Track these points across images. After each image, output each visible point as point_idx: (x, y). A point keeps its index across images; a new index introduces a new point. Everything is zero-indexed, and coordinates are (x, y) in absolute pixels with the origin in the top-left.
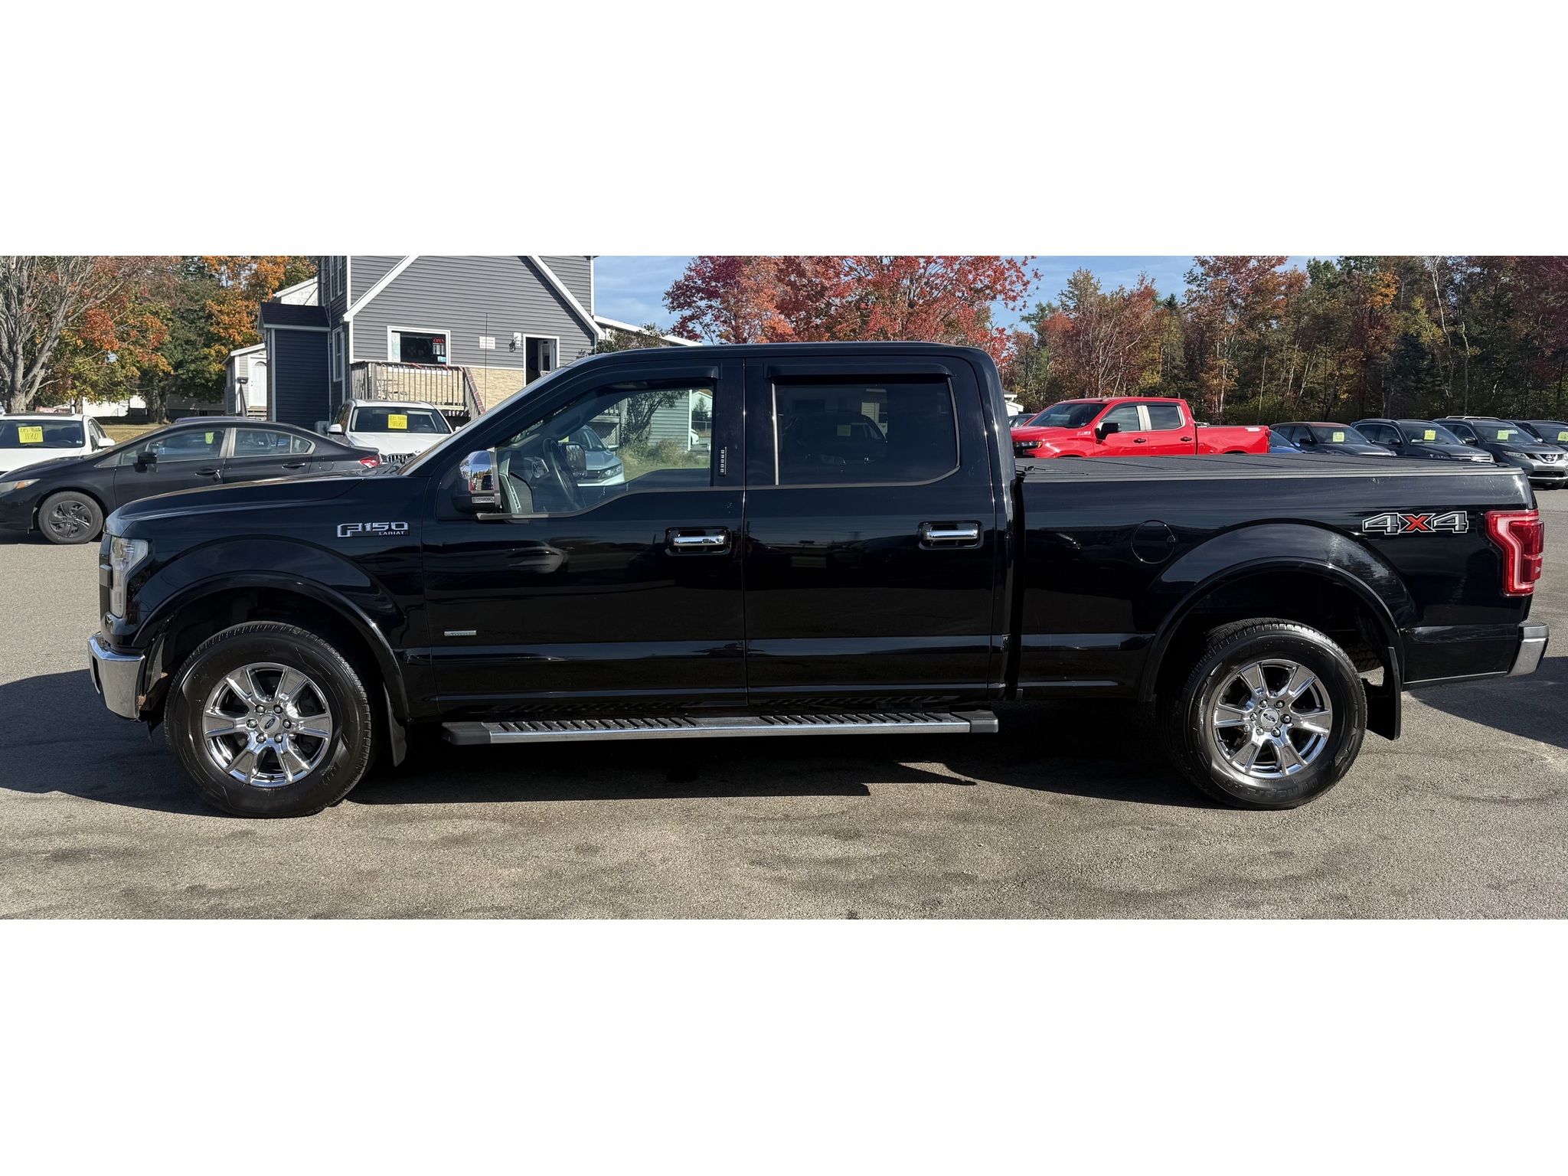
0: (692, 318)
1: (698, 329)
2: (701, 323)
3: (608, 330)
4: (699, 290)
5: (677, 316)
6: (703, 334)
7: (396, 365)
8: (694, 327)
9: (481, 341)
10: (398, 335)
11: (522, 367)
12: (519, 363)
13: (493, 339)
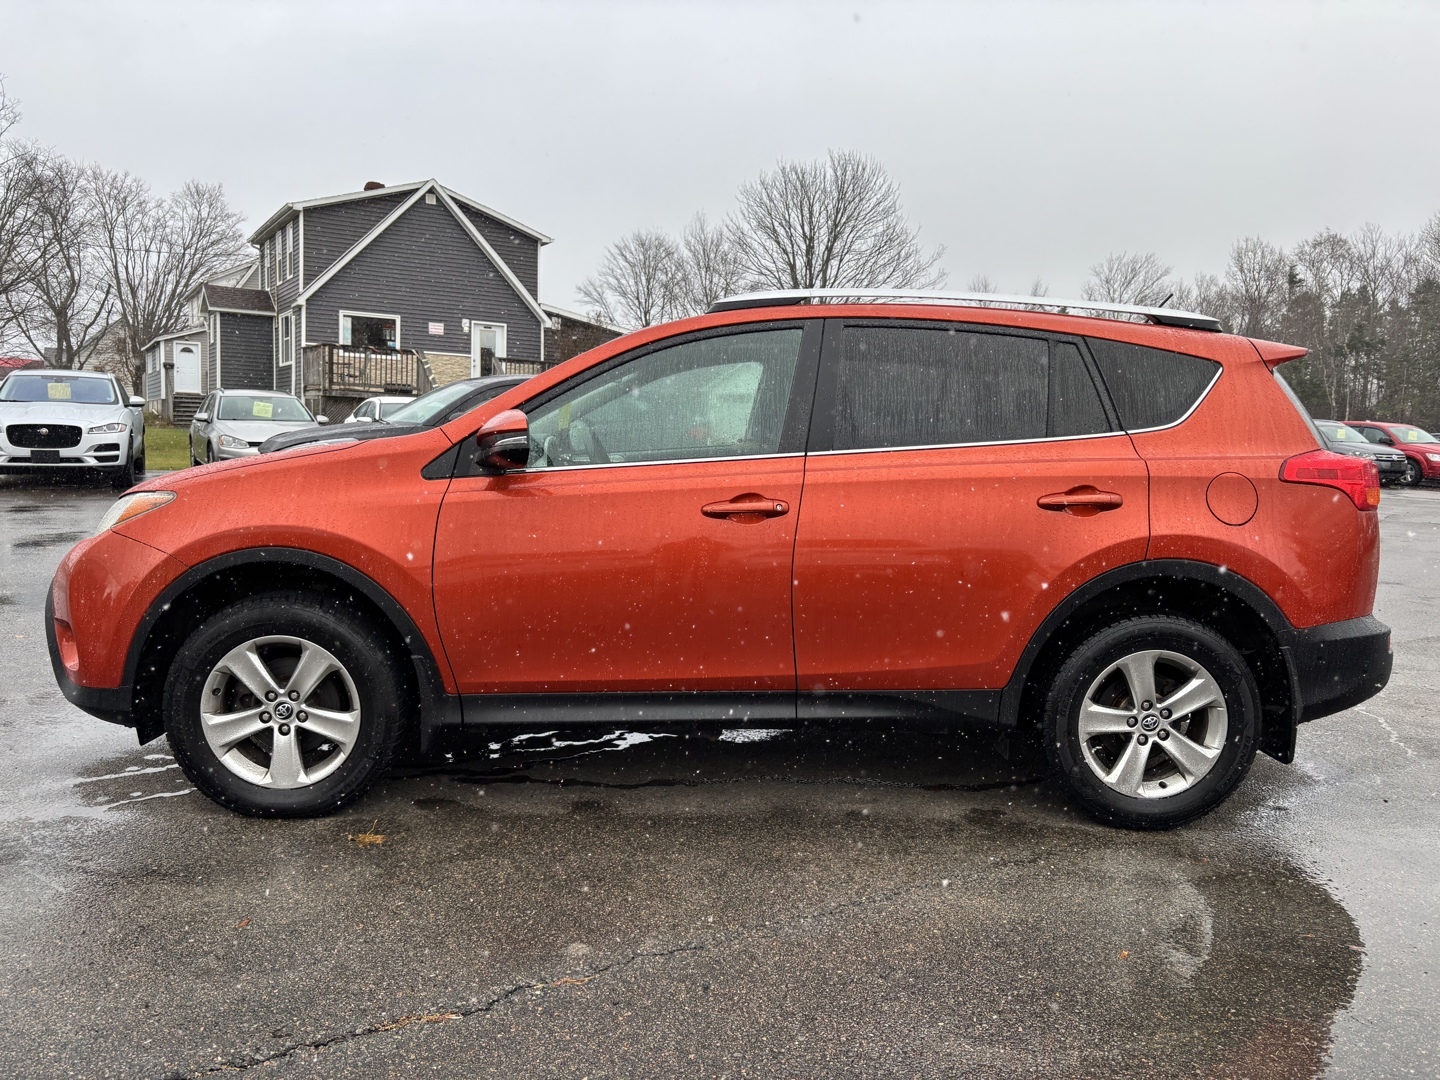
3: (553, 318)
9: (430, 327)
10: (350, 319)
11: (469, 353)
12: (466, 349)
13: (442, 325)
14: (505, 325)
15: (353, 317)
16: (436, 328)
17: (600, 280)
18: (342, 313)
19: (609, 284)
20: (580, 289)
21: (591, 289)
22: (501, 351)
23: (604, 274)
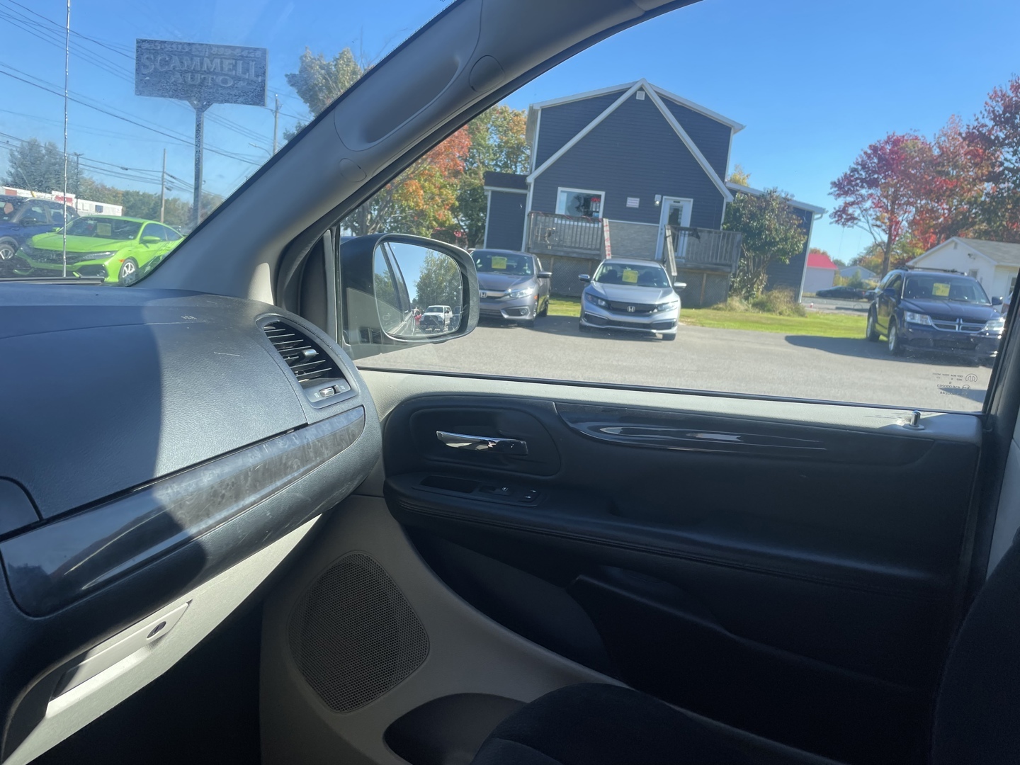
0: (852, 204)
1: (857, 213)
2: (860, 208)
3: (736, 195)
4: (863, 181)
5: (840, 202)
6: (861, 217)
8: (854, 211)
9: (628, 201)
10: (566, 194)
11: (658, 223)
12: (656, 220)
13: (638, 199)
14: (692, 200)
15: (569, 193)
16: (633, 202)
18: (560, 189)
22: (685, 221)
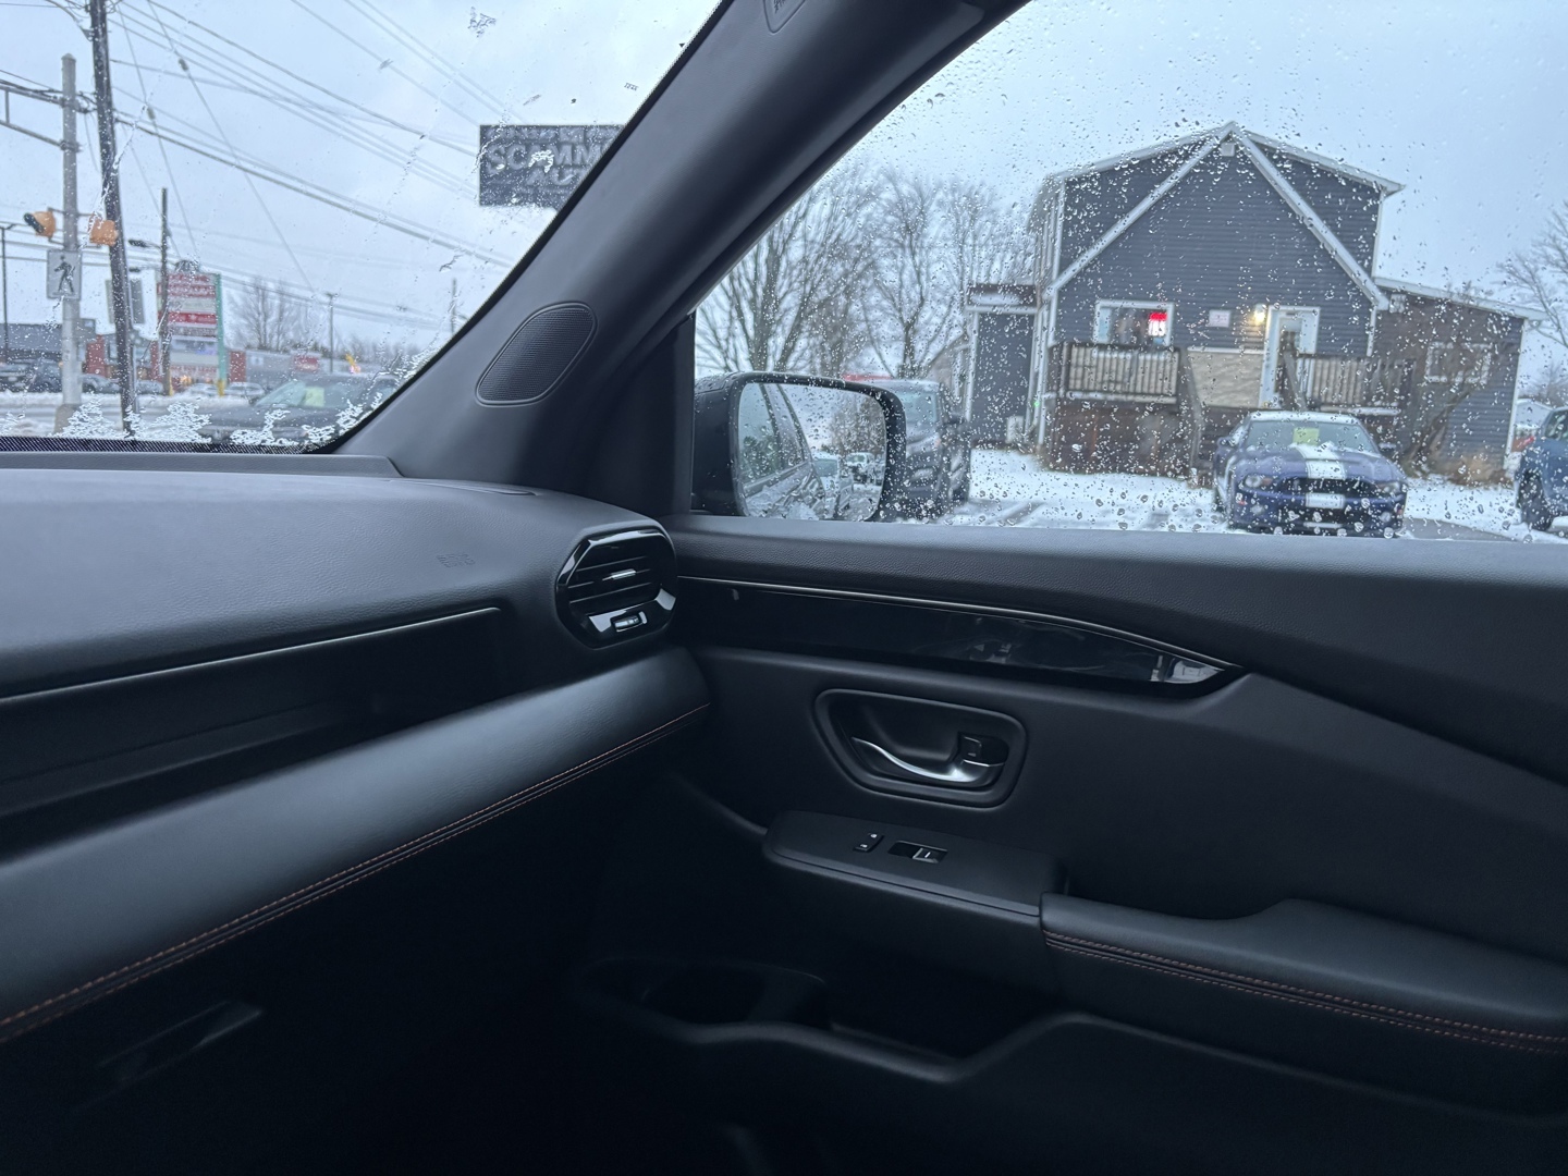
3: (1394, 297)
7: (1102, 347)
9: (1212, 317)
10: (1108, 312)
11: (1261, 349)
12: (1257, 344)
13: (1228, 313)
14: (1318, 310)
15: (1114, 309)
16: (1219, 318)
17: (1534, 253)
18: (1100, 303)
19: (1547, 257)
20: (1501, 266)
21: (1518, 265)
22: (1308, 343)
23: (1541, 244)
